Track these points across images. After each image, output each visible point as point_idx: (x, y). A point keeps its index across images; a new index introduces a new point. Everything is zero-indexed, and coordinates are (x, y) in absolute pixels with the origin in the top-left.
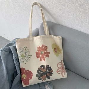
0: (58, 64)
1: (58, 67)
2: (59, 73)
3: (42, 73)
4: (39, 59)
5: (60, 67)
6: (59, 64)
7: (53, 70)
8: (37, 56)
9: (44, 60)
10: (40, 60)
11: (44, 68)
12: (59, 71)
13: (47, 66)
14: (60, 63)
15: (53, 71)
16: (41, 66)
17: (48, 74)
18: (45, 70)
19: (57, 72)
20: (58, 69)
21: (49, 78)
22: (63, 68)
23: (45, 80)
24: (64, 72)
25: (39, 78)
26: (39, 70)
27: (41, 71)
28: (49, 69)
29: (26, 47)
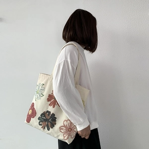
0: (65, 120)
1: (64, 124)
3: (44, 118)
4: (49, 103)
5: (67, 125)
6: (67, 121)
7: (57, 122)
8: (48, 99)
9: (54, 107)
10: (49, 105)
11: (49, 115)
12: (62, 129)
13: (53, 115)
14: (69, 121)
15: (55, 124)
16: (47, 111)
17: (49, 124)
18: (49, 118)
19: (60, 128)
20: (62, 126)
21: (49, 129)
22: (70, 130)
23: (44, 128)
24: (69, 136)
25: (39, 122)
26: (43, 114)
27: (45, 116)
28: (52, 118)
29: (44, 85)
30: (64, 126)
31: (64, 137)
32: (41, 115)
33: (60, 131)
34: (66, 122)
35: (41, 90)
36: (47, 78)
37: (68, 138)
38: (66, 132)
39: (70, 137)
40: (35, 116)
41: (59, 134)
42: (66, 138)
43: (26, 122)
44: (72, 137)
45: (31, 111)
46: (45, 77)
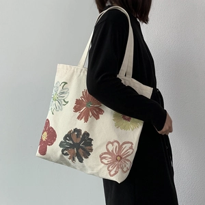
0: (109, 143)
1: (108, 150)
2: (103, 160)
3: (71, 142)
4: (78, 114)
5: (112, 151)
6: (112, 143)
7: (93, 147)
9: (86, 120)
10: (78, 118)
11: (78, 136)
12: (105, 158)
13: (87, 134)
14: (116, 144)
15: (92, 150)
16: (76, 130)
17: (81, 151)
19: (100, 156)
20: (105, 153)
21: (81, 161)
22: (119, 158)
23: (74, 160)
24: (118, 168)
25: (63, 151)
26: (68, 136)
27: (71, 139)
28: (85, 140)
29: (66, 83)
30: (108, 153)
31: (110, 171)
32: (65, 138)
33: (102, 162)
35: (63, 93)
36: (72, 72)
37: (116, 173)
38: (113, 163)
39: (120, 170)
40: (55, 140)
41: (99, 168)
42: (112, 173)
44: (125, 169)
45: (45, 133)
46: (67, 69)
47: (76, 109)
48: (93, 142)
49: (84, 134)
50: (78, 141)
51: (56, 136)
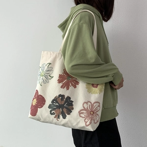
1: (84, 107)
2: (81, 115)
3: (57, 104)
4: (61, 84)
5: (87, 108)
6: (87, 103)
7: (74, 107)
8: (59, 80)
9: (68, 89)
10: (61, 87)
11: (62, 99)
12: (82, 113)
13: (69, 98)
14: (89, 104)
15: (73, 109)
16: (60, 95)
17: (65, 110)
19: (79, 112)
20: (82, 110)
21: (64, 117)
22: (92, 113)
23: (59, 117)
24: (91, 120)
26: (55, 100)
27: (57, 102)
28: (68, 102)
29: (50, 64)
30: (84, 109)
31: (86, 122)
32: (53, 102)
33: (80, 116)
34: (85, 104)
35: (48, 71)
36: (54, 56)
37: (91, 123)
38: (88, 116)
39: (93, 121)
40: (44, 104)
41: (78, 120)
42: (88, 123)
43: (30, 115)
44: (96, 121)
45: (35, 100)
46: (51, 54)
47: (60, 81)
48: (73, 103)
49: (67, 98)
50: (63, 103)
51: (45, 101)
